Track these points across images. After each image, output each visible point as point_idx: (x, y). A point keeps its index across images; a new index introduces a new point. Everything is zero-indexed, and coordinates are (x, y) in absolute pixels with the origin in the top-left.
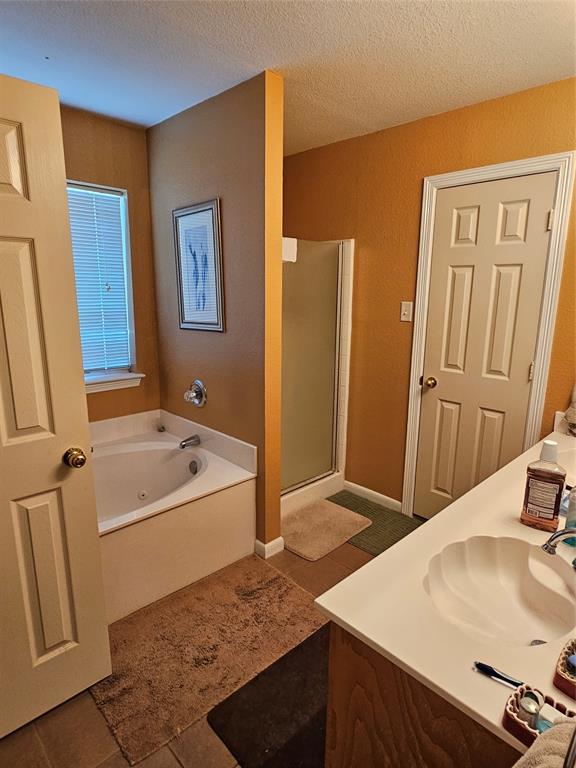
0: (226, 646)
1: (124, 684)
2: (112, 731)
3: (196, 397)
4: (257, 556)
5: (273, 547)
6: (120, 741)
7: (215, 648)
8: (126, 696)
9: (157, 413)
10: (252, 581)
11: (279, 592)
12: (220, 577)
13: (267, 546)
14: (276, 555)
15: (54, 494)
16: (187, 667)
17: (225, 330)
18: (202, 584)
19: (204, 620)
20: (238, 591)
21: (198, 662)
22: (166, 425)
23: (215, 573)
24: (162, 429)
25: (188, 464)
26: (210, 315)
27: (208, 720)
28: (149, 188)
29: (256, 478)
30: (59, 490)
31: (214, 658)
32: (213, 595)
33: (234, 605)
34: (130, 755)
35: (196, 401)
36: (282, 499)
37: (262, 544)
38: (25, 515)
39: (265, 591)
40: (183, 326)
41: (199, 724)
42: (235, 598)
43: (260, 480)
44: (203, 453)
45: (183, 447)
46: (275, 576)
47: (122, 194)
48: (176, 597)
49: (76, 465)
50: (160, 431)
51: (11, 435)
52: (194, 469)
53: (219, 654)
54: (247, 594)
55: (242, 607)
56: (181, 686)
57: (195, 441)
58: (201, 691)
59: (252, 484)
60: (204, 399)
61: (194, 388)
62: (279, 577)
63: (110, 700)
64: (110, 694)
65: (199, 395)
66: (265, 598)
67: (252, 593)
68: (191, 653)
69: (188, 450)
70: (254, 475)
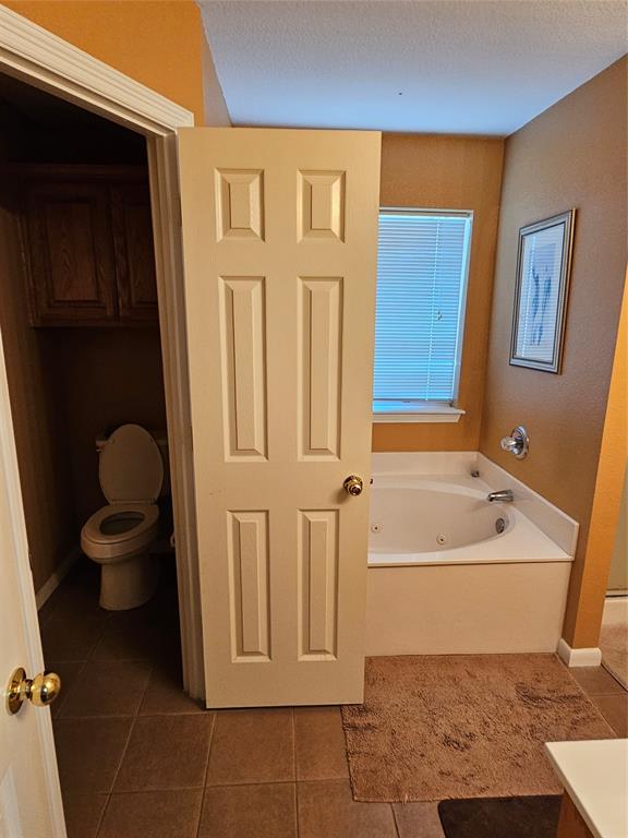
0: (484, 743)
1: (370, 719)
2: (347, 756)
3: (516, 446)
4: (559, 659)
5: (584, 657)
6: (352, 770)
7: (471, 736)
8: (370, 732)
9: (473, 456)
10: (541, 685)
11: (575, 716)
12: (504, 662)
13: (574, 652)
14: (585, 668)
15: (333, 514)
16: (434, 739)
17: (560, 371)
18: (480, 660)
19: (469, 701)
20: (520, 687)
21: (447, 741)
22: (481, 471)
23: (499, 655)
24: (475, 474)
25: (495, 521)
26: (545, 352)
27: (439, 807)
28: (500, 205)
29: (573, 562)
30: (337, 511)
31: (467, 747)
32: (488, 678)
33: (509, 701)
34: (356, 790)
35: (516, 451)
36: (607, 601)
37: (569, 648)
38: (308, 525)
39: (555, 705)
40: (514, 362)
41: (428, 805)
42: (513, 695)
43: (577, 566)
44: (513, 513)
45: (492, 499)
46: (574, 693)
47: (469, 215)
48: (446, 660)
49: (352, 492)
50: (473, 476)
51: (305, 453)
52: (500, 527)
53: (474, 745)
54: (530, 698)
55: (519, 709)
56: (422, 755)
57: (509, 497)
58: (442, 773)
59: (566, 568)
60: (525, 450)
61: (516, 435)
62: (580, 697)
63: (355, 728)
64: (356, 722)
65: (520, 444)
66: (551, 713)
67: (535, 699)
68: (444, 728)
69: (498, 505)
70: (571, 558)
